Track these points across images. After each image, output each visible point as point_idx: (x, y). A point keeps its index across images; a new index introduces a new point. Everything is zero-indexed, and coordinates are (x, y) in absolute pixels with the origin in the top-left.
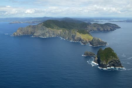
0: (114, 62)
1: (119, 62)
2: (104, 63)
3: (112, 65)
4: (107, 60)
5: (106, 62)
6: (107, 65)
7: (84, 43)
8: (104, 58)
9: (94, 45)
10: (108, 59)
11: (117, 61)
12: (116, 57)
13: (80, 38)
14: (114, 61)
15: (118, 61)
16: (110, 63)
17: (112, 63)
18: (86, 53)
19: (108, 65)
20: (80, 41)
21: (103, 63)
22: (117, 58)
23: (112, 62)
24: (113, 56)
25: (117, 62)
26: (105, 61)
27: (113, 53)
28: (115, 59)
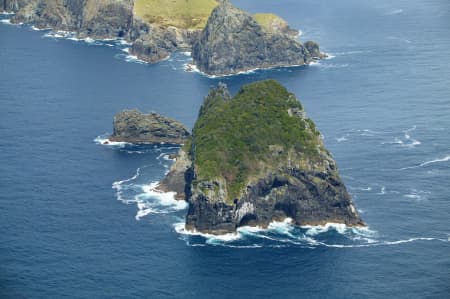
0: (294, 189)
1: (337, 184)
2: (218, 195)
3: (278, 206)
4: (244, 171)
5: (235, 184)
6: (239, 206)
7: (149, 50)
8: (220, 155)
9: (213, 61)
10: (247, 163)
11: (317, 180)
12: (312, 154)
13: (122, 10)
14: (292, 180)
15: (321, 175)
16: (265, 191)
17: (282, 191)
18: (123, 124)
19: (246, 208)
20: (121, 34)
21: (210, 194)
22: (321, 160)
23: (277, 183)
24: (286, 142)
25: (313, 188)
26: (221, 181)
27: (297, 120)
28: (304, 164)
